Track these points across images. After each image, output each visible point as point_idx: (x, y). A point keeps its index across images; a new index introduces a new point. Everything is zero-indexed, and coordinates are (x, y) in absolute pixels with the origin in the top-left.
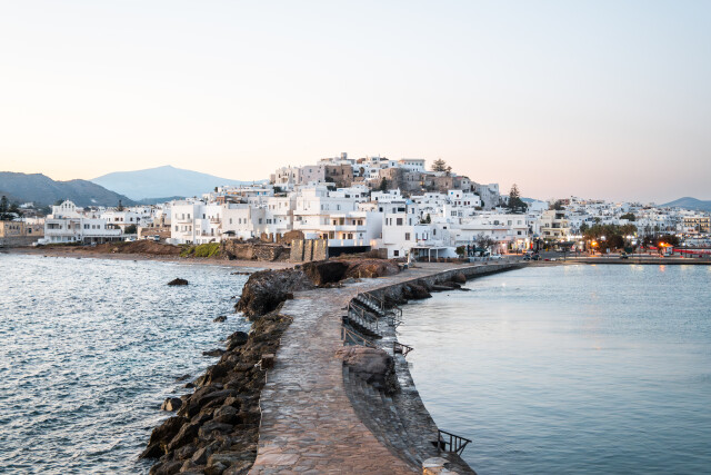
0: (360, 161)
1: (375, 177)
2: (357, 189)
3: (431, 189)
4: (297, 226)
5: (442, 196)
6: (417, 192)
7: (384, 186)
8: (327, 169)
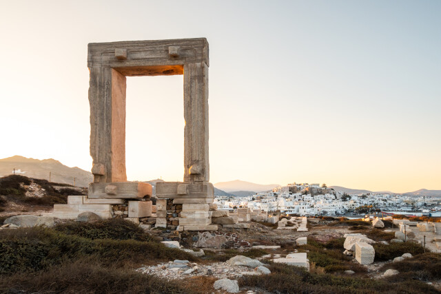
0: (300, 185)
1: (304, 190)
2: (298, 194)
3: (320, 193)
4: (279, 209)
5: (323, 196)
6: (316, 194)
7: (306, 193)
8: (290, 187)
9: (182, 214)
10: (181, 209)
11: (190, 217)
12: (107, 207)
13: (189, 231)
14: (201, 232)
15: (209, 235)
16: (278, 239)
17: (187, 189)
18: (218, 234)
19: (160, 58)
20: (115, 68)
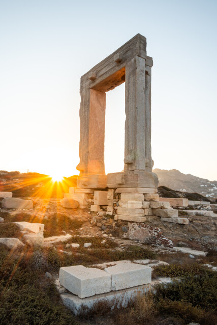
9: (120, 203)
10: (119, 199)
11: (124, 206)
12: (83, 196)
13: (122, 220)
14: (132, 222)
15: (136, 226)
16: (211, 244)
17: (122, 179)
18: (143, 226)
19: (113, 68)
20: (92, 88)
